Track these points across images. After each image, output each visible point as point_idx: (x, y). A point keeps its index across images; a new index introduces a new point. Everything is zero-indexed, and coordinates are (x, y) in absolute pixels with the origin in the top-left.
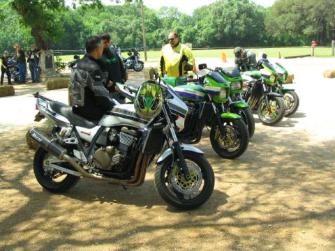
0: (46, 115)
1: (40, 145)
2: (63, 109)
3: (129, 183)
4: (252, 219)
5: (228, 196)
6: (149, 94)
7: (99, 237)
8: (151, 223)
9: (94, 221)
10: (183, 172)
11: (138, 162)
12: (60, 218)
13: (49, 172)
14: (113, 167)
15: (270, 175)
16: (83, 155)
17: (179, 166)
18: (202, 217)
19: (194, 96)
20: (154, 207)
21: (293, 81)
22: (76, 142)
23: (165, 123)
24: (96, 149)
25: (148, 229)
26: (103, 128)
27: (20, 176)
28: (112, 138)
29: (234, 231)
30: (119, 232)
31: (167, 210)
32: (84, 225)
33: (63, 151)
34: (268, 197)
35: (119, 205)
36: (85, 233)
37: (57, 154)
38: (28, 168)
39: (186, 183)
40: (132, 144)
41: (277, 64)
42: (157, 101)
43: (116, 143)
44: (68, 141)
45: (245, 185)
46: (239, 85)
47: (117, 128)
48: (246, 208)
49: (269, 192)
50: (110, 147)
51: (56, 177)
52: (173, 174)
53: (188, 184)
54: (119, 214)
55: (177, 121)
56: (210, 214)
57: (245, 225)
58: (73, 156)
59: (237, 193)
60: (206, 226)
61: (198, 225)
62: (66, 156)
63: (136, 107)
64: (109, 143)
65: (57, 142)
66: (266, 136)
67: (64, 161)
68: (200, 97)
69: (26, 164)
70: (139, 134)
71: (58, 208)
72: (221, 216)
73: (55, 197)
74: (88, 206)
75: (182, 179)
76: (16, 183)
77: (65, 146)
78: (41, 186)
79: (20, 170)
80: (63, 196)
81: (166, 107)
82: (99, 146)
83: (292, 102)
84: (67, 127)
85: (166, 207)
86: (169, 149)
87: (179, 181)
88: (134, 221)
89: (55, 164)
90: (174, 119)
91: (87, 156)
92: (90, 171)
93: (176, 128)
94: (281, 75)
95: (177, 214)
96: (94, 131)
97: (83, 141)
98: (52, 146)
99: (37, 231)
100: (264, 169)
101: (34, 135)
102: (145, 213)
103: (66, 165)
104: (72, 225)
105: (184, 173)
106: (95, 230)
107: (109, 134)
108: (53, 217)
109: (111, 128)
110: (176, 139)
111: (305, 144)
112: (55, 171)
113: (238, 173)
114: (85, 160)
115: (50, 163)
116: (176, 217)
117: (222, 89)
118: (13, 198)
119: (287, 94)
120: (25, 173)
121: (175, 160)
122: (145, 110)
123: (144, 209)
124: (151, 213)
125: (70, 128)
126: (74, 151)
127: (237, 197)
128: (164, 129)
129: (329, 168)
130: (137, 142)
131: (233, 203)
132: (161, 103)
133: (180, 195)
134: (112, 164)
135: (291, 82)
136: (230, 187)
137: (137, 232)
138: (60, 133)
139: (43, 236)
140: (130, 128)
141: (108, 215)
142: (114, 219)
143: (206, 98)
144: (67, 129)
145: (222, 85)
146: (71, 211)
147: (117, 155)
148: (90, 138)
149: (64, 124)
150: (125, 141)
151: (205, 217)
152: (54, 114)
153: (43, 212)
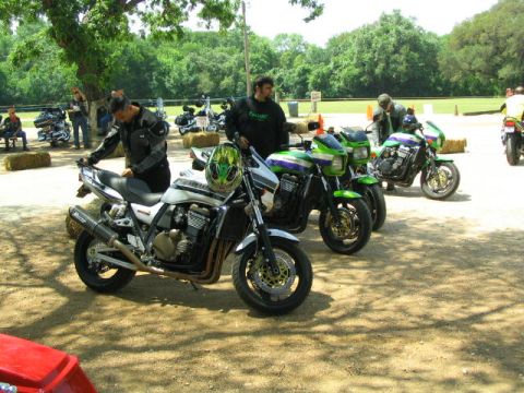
0: (92, 189)
1: (83, 228)
2: (115, 181)
3: (199, 279)
4: (357, 327)
5: (333, 300)
6: (224, 161)
7: (155, 344)
8: (225, 329)
9: (150, 326)
10: (269, 264)
11: (211, 251)
12: (106, 322)
13: (94, 264)
14: (179, 257)
15: (397, 275)
16: (140, 242)
17: (265, 257)
18: (293, 323)
19: (296, 167)
20: (231, 311)
21: (466, 149)
22: (131, 224)
23: (247, 199)
24: (156, 234)
25: (220, 335)
26: (167, 205)
27: (56, 272)
28: (177, 220)
29: (332, 339)
30: (182, 338)
31: (249, 315)
32: (137, 330)
33: (114, 235)
34: (387, 302)
35: (185, 308)
36: (136, 339)
37: (106, 240)
38: (67, 262)
39: (273, 279)
40: (203, 227)
41: (429, 123)
42: (235, 169)
43: (183, 226)
44: (120, 222)
45: (358, 287)
46: (365, 152)
47: (185, 206)
48: (353, 314)
49: (388, 296)
50: (174, 230)
51: (103, 271)
52: (256, 266)
53: (276, 281)
54: (185, 318)
55: (263, 198)
56: (304, 320)
57: (347, 334)
58: (126, 242)
59: (344, 296)
60: (296, 333)
61: (286, 332)
62: (117, 242)
63: (208, 177)
64: (174, 225)
65: (106, 224)
66: (405, 226)
67: (114, 249)
68: (306, 169)
69: (64, 258)
70: (213, 214)
71: (105, 311)
72: (318, 323)
73: (102, 298)
74: (144, 308)
75: (269, 274)
76: (50, 280)
77: (116, 229)
78: (83, 284)
79: (56, 265)
80: (111, 297)
81: (250, 178)
82: (160, 229)
83: (450, 179)
84: (119, 204)
85: (247, 311)
86: (253, 235)
87: (265, 276)
88: (202, 327)
89: (103, 253)
90: (258, 194)
91: (145, 243)
92: (150, 263)
93: (262, 207)
94: (435, 139)
95: (261, 320)
96: (154, 210)
97: (140, 223)
98: (100, 229)
99: (76, 336)
100: (390, 268)
101: (76, 214)
102: (218, 318)
103: (118, 255)
104: (122, 329)
105: (271, 266)
106: (150, 336)
107: (174, 213)
108: (97, 320)
109: (178, 205)
110: (261, 221)
111: (457, 237)
112: (103, 263)
113: (353, 272)
114: (143, 249)
115: (97, 252)
116: (258, 323)
117: (336, 156)
118: (45, 298)
119: (442, 167)
120: (63, 268)
121: (260, 249)
122: (219, 181)
123: (219, 313)
124: (227, 317)
125: (123, 206)
126: (129, 236)
127: (344, 301)
128: (246, 208)
129: (481, 268)
130: (210, 224)
131: (338, 308)
132: (239, 173)
133: (266, 295)
134: (177, 253)
135: (463, 151)
136: (337, 290)
137: (204, 339)
138: (111, 212)
139: (83, 341)
140: (201, 205)
141: (168, 319)
142: (177, 323)
143: (314, 170)
144: (120, 207)
145: (336, 151)
146: (122, 314)
147: (184, 241)
148: (149, 219)
149: (115, 200)
150: (195, 223)
151: (296, 323)
152: (103, 188)
153: (86, 314)
